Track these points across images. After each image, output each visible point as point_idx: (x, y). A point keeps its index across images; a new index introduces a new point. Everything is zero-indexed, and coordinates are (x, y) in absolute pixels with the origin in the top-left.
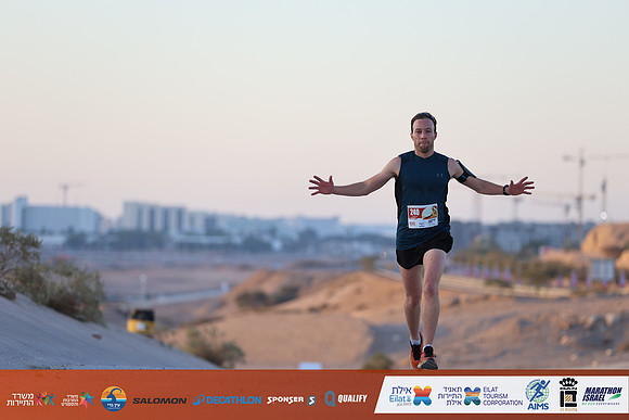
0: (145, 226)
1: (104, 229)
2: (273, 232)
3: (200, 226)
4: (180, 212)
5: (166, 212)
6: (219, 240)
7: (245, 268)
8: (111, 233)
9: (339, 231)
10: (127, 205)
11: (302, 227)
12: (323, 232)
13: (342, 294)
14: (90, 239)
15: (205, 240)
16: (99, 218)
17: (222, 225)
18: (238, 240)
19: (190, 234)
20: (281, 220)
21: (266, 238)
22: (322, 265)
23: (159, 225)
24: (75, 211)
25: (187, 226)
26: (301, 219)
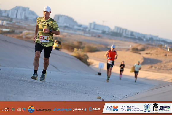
0: (118, 32)
1: (110, 31)
2: (144, 37)
3: (129, 33)
4: (126, 30)
5: (123, 29)
6: (133, 37)
7: (136, 43)
8: (111, 32)
9: (158, 39)
10: (116, 27)
11: (150, 37)
12: (154, 39)
13: (154, 51)
14: (107, 33)
15: (130, 36)
16: (109, 29)
17: (134, 34)
18: (137, 37)
19: (127, 35)
20: (146, 35)
21: (142, 38)
22: (152, 45)
23: (121, 32)
24: (105, 27)
25: (127, 33)
26: (151, 35)
